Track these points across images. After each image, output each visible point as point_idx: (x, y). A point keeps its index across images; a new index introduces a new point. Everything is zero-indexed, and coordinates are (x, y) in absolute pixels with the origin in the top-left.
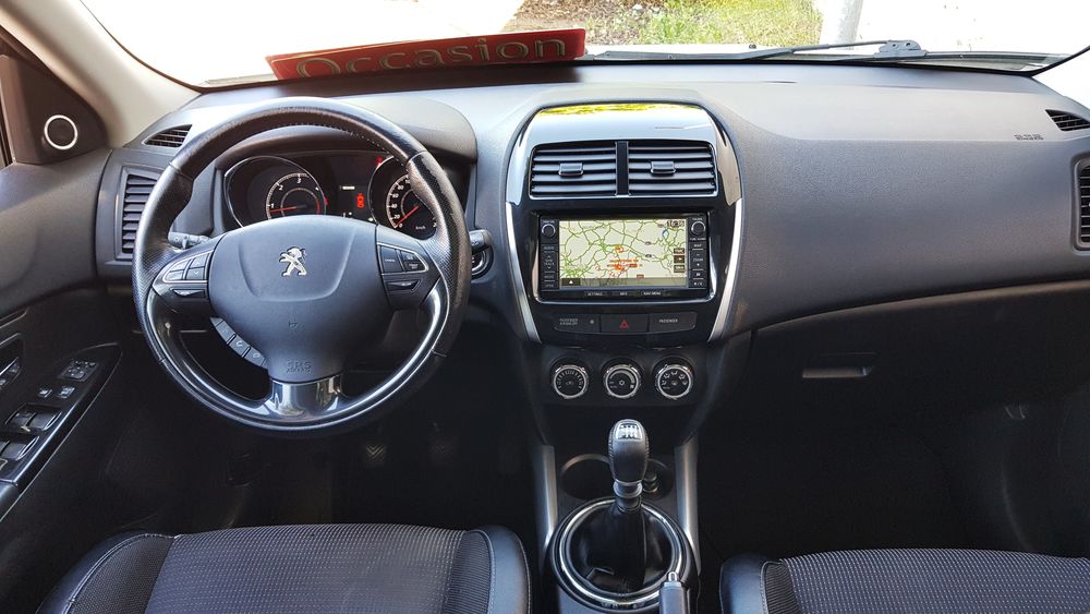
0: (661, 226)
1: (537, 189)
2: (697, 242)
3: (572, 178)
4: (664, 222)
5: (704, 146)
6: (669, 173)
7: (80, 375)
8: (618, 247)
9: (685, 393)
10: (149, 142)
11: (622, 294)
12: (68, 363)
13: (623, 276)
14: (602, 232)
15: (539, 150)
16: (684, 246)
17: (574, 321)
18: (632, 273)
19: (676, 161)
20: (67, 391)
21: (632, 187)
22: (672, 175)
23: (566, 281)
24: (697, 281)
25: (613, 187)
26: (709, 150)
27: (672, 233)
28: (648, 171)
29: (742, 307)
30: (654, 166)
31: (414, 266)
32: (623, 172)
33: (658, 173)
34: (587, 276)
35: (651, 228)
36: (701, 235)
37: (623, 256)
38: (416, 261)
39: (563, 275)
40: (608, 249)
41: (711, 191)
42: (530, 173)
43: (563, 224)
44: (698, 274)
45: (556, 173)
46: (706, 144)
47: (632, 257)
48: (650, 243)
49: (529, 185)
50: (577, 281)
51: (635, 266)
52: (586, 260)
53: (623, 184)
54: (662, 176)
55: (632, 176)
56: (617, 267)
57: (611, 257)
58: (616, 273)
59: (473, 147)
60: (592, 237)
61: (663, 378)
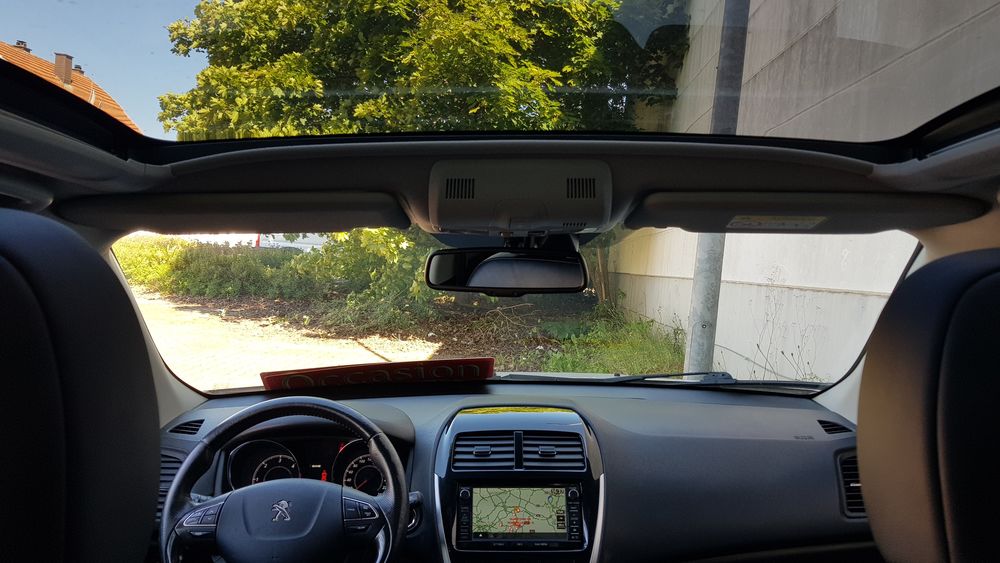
0: (547, 493)
3: (482, 456)
4: (549, 490)
5: (575, 437)
6: (552, 455)
8: (516, 508)
10: (171, 431)
11: (519, 545)
13: (520, 531)
14: (504, 497)
15: (460, 437)
16: (564, 508)
18: (526, 529)
19: (556, 446)
21: (526, 463)
22: (554, 456)
23: (477, 534)
24: (574, 536)
26: (579, 440)
27: (555, 498)
28: (536, 453)
32: (519, 453)
33: (544, 454)
34: (493, 530)
35: (539, 495)
36: (576, 500)
37: (519, 515)
39: (475, 529)
40: (509, 510)
41: (582, 468)
43: (476, 490)
44: (575, 530)
45: (471, 453)
47: (526, 516)
48: (538, 506)
50: (486, 534)
51: (529, 523)
52: (492, 518)
54: (547, 457)
55: (525, 456)
56: (515, 524)
57: (512, 516)
58: (515, 529)
59: (412, 435)
60: (497, 500)
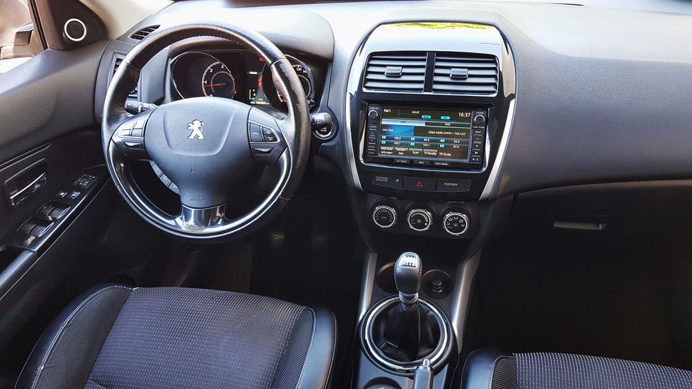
1: (369, 84)
2: (478, 129)
3: (394, 77)
5: (492, 59)
6: (463, 77)
7: (86, 184)
9: (462, 233)
10: (133, 37)
11: (420, 163)
12: (79, 176)
15: (372, 56)
17: (386, 179)
19: (470, 68)
20: (75, 194)
21: (435, 87)
22: (465, 79)
24: (475, 158)
25: (422, 86)
26: (495, 62)
28: (448, 75)
29: (505, 179)
30: (451, 72)
31: (271, 138)
32: (430, 75)
33: (455, 77)
36: (481, 124)
38: (272, 135)
41: (494, 92)
42: (366, 72)
44: (476, 153)
45: (383, 73)
46: (493, 57)
49: (364, 80)
53: (429, 84)
54: (458, 80)
55: (436, 79)
59: (331, 52)
61: (447, 220)
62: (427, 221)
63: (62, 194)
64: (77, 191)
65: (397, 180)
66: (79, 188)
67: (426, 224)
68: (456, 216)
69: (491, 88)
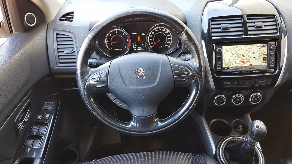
0: (258, 46)
1: (214, 34)
2: (271, 52)
3: (226, 30)
4: (259, 45)
7: (50, 108)
8: (243, 55)
9: (259, 102)
10: (60, 20)
11: (246, 72)
13: (245, 65)
14: (237, 50)
16: (266, 54)
17: (229, 83)
18: (248, 64)
19: (264, 22)
20: (48, 116)
21: (249, 33)
22: (262, 27)
23: (224, 68)
24: (272, 66)
25: (241, 33)
27: (262, 49)
28: (254, 26)
30: (256, 24)
31: (186, 73)
32: (246, 27)
33: (257, 27)
34: (232, 66)
35: (255, 47)
37: (244, 58)
38: (187, 71)
39: (224, 66)
40: (240, 56)
41: (277, 33)
42: (210, 28)
43: (223, 47)
44: (272, 64)
45: (220, 28)
46: (274, 15)
47: (248, 58)
48: (254, 53)
49: (210, 33)
50: (228, 68)
51: (249, 61)
52: (231, 60)
53: (246, 32)
54: (259, 28)
55: (249, 29)
56: (243, 62)
57: (240, 58)
58: (242, 64)
60: (234, 51)
61: (252, 98)
62: (242, 99)
63: (39, 117)
64: (47, 113)
65: (235, 83)
66: (48, 111)
67: (241, 101)
68: (256, 95)
69: (275, 31)
